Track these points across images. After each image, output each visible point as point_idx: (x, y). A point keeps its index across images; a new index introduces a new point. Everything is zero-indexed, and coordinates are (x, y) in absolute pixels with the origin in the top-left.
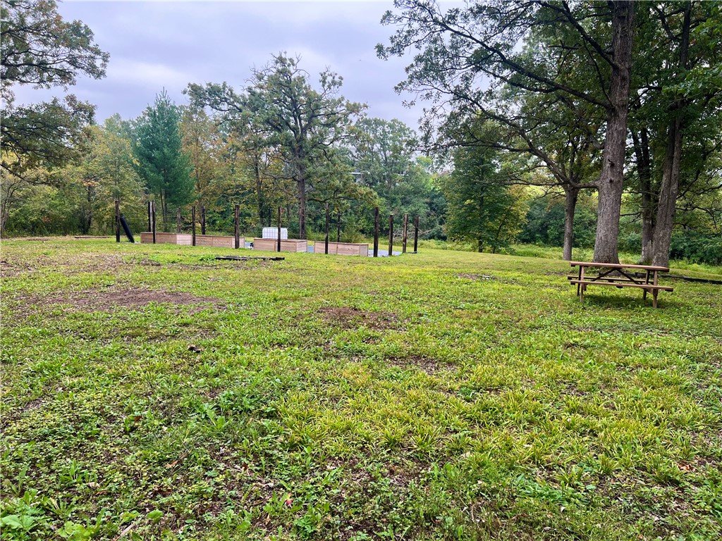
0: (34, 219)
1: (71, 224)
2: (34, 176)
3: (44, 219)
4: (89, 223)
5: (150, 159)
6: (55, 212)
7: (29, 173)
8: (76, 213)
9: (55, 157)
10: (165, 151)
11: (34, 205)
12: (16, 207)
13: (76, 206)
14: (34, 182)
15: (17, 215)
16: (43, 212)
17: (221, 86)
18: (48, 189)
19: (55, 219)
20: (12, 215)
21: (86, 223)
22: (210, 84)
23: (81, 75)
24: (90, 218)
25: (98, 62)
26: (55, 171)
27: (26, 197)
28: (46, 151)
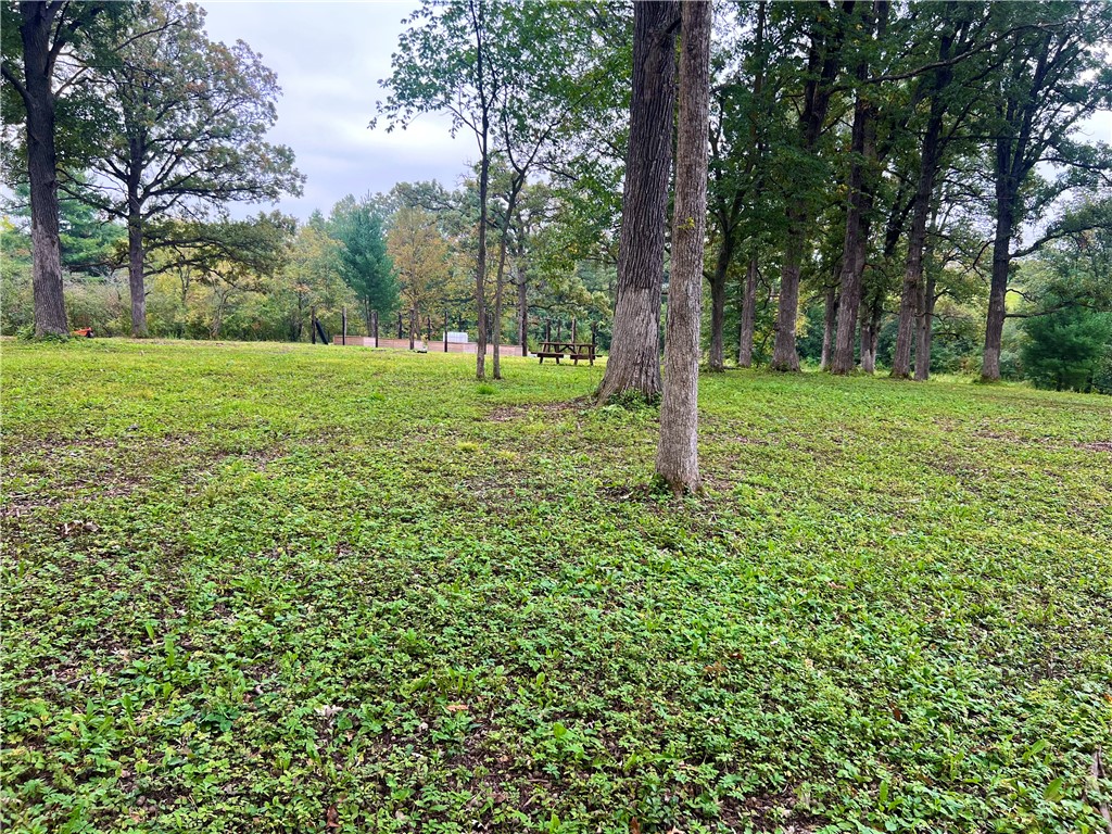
0: (245, 325)
1: (281, 332)
2: (244, 283)
3: (255, 326)
4: (300, 331)
5: (354, 263)
6: (265, 319)
7: (241, 281)
8: (286, 320)
9: (262, 268)
10: (368, 256)
11: (245, 312)
12: (229, 314)
13: (286, 313)
14: (246, 288)
15: (229, 321)
16: (254, 319)
17: (431, 183)
18: (258, 296)
19: (266, 326)
20: (225, 322)
21: (297, 331)
22: (418, 183)
23: (283, 194)
24: (300, 325)
25: (298, 183)
26: (264, 279)
27: (238, 304)
28: (254, 261)
